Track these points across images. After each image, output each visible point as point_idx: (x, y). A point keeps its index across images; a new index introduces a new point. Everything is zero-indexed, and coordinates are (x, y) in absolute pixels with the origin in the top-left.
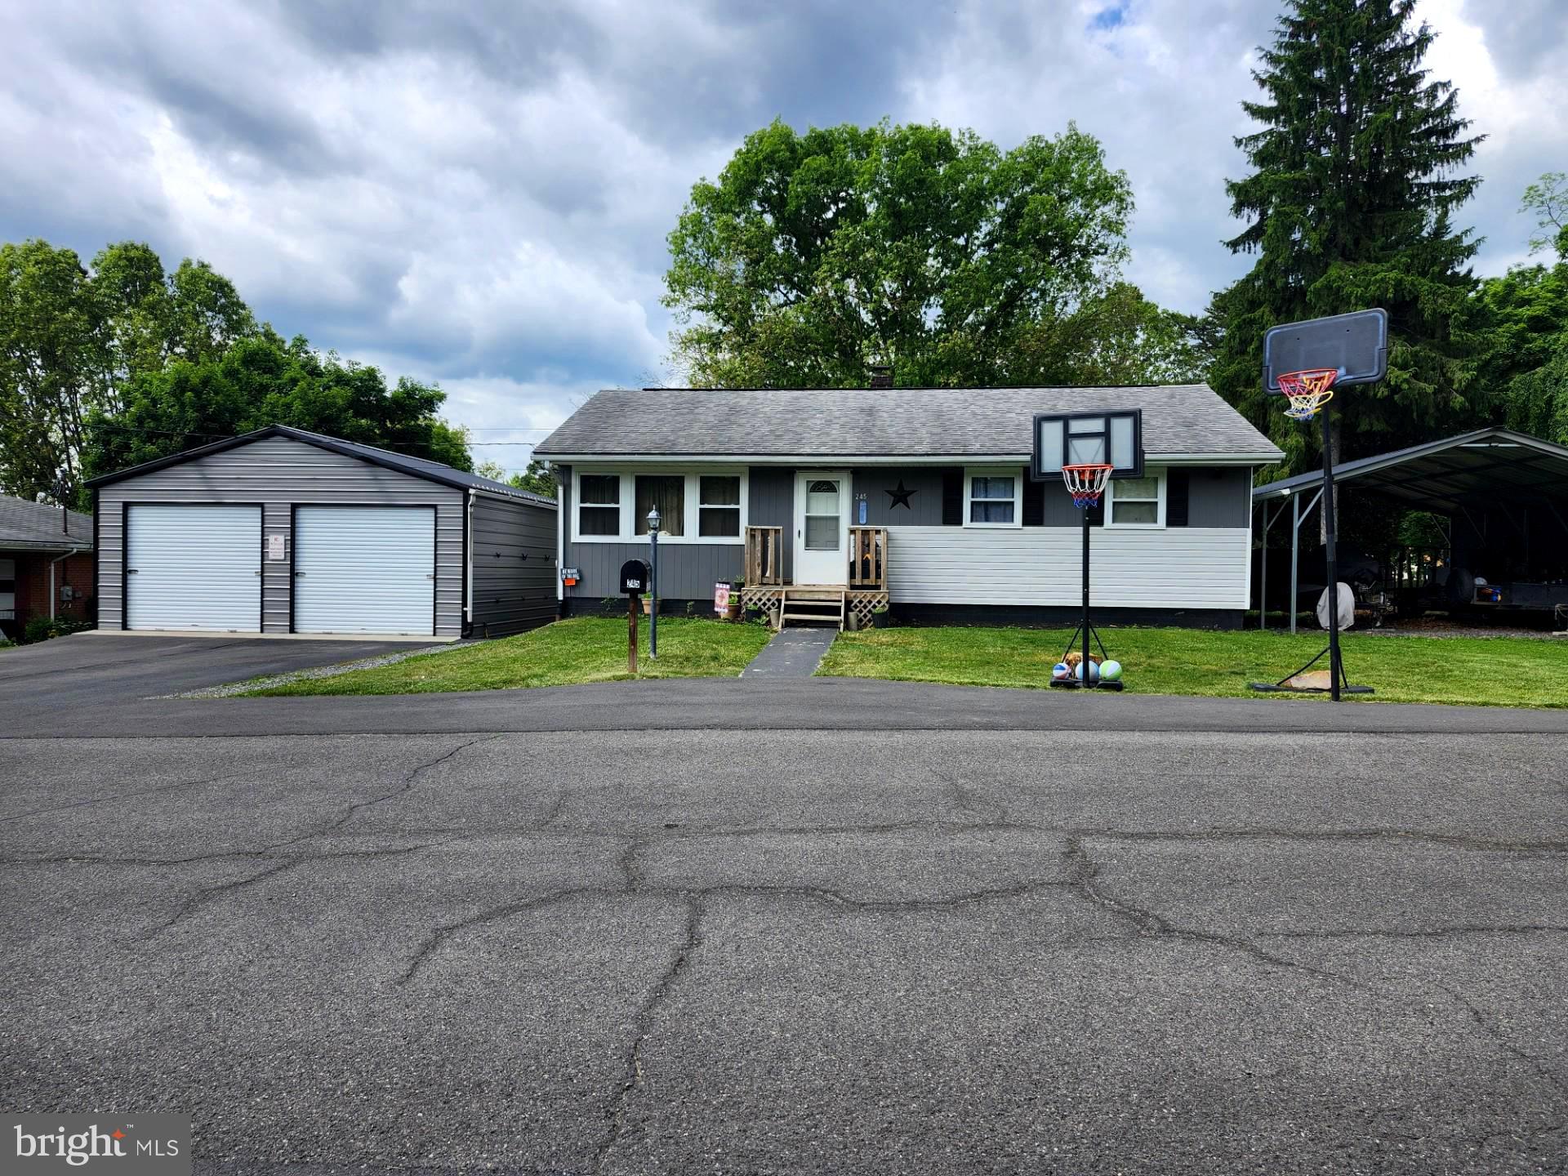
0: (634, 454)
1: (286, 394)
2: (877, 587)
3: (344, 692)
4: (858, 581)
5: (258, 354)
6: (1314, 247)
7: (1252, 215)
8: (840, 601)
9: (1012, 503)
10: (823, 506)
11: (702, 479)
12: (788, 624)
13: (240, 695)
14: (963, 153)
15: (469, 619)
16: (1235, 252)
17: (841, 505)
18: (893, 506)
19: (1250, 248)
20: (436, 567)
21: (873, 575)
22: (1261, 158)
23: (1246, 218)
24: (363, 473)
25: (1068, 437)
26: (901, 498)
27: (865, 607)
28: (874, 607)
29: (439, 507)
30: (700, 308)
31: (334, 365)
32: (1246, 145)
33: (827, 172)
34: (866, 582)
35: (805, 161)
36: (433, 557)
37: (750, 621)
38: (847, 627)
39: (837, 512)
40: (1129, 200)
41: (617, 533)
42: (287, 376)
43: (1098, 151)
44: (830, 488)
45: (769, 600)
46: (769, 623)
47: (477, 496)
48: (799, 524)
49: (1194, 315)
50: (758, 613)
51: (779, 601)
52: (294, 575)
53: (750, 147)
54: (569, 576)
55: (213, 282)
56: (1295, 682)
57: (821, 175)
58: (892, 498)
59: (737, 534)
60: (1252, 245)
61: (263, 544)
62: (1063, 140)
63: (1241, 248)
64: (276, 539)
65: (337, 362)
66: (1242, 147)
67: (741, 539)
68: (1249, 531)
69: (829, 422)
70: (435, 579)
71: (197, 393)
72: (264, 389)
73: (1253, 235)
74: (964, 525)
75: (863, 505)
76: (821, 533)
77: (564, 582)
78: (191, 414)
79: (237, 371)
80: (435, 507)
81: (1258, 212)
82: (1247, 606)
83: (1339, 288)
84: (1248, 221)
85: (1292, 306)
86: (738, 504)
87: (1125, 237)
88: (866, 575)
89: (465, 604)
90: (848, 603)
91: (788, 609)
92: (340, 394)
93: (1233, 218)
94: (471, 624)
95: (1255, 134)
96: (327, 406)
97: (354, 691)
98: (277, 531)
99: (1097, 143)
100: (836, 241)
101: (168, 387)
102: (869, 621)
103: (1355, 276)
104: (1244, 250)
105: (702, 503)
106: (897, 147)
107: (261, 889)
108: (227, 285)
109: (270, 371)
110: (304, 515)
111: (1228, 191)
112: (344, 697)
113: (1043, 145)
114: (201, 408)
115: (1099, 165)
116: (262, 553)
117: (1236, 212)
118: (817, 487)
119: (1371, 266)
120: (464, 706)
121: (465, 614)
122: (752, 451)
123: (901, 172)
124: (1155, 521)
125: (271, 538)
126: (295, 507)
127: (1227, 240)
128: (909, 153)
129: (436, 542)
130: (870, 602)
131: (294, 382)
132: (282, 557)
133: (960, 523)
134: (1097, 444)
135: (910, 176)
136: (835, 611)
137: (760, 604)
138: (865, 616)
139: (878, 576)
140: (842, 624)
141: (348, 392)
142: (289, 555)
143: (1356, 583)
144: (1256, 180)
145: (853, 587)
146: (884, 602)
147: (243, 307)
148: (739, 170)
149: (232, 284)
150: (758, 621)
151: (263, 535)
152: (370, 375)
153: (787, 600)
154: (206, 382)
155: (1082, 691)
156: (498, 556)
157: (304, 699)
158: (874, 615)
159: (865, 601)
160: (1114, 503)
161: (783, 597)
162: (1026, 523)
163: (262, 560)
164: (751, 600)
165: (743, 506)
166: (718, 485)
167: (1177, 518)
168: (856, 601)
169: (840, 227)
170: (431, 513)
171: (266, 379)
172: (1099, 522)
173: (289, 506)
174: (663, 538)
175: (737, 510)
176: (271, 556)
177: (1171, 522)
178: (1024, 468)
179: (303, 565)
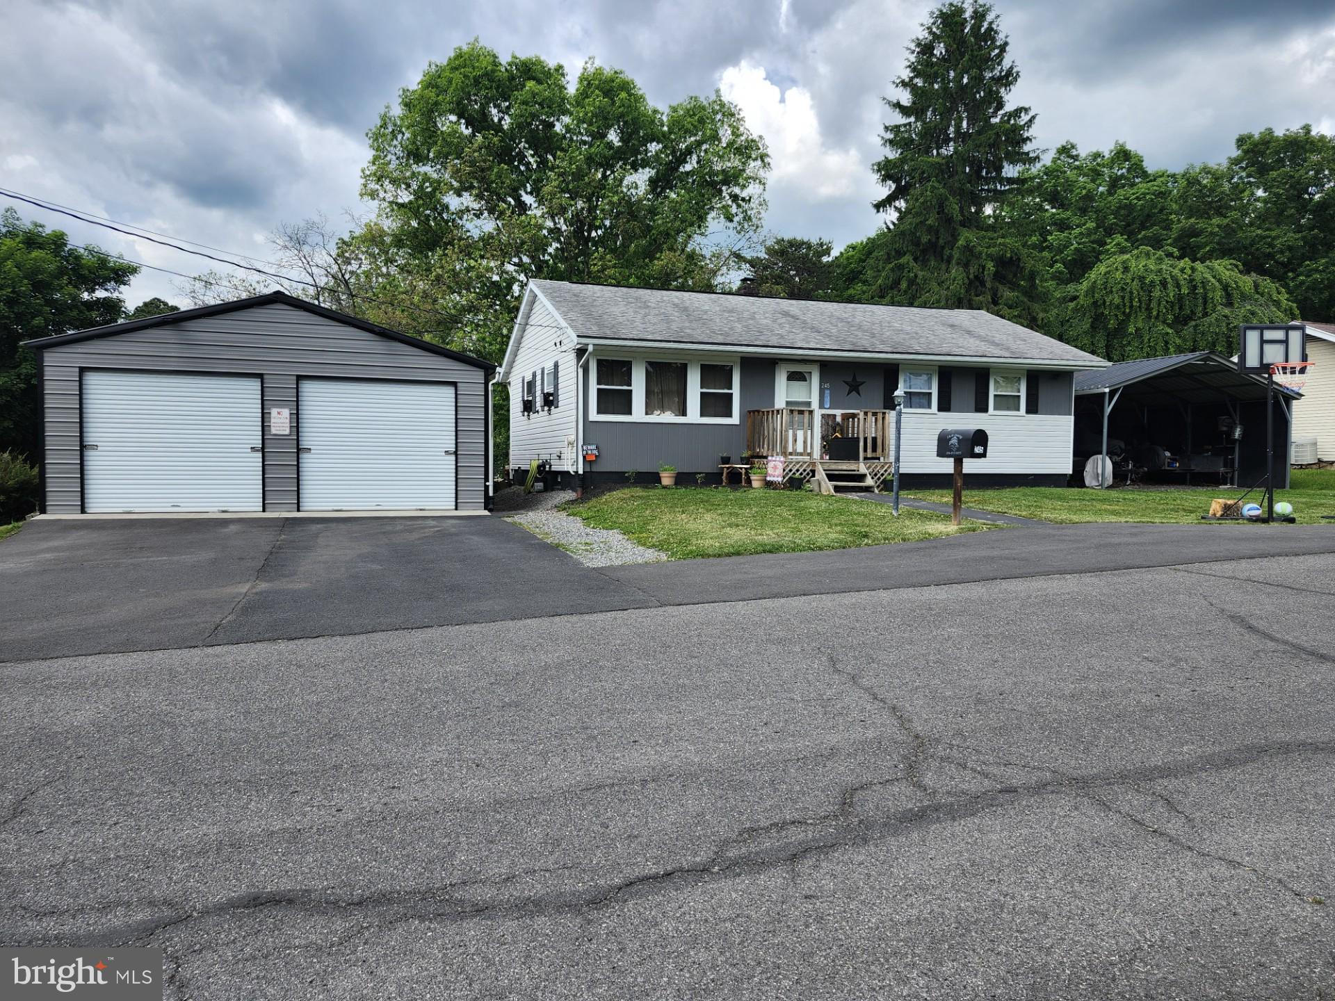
4: (869, 454)
7: (892, 185)
9: (931, 393)
10: (799, 392)
11: (703, 366)
15: (491, 494)
16: (877, 211)
17: (812, 392)
20: (457, 443)
21: (879, 450)
24: (377, 346)
26: (854, 388)
28: (882, 475)
29: (459, 385)
34: (877, 455)
36: (454, 433)
37: (798, 488)
39: (810, 397)
40: (769, 159)
41: (629, 412)
43: (740, 117)
44: (803, 377)
45: (804, 471)
48: (781, 405)
50: (802, 481)
52: (300, 450)
54: (589, 452)
58: (848, 387)
59: (729, 415)
61: (263, 417)
62: (712, 103)
63: (881, 209)
64: (279, 413)
66: (887, 133)
67: (735, 419)
68: (1072, 417)
70: (456, 455)
75: (827, 392)
77: (584, 457)
80: (454, 384)
82: (1070, 472)
86: (731, 389)
89: (486, 479)
94: (492, 497)
98: (281, 403)
99: (739, 110)
102: (880, 486)
104: (883, 211)
105: (701, 388)
110: (309, 389)
116: (263, 426)
117: (882, 181)
118: (794, 377)
121: (487, 488)
124: (1018, 410)
125: (273, 412)
126: (299, 379)
127: (874, 202)
129: (456, 419)
132: (287, 432)
142: (293, 429)
145: (867, 459)
151: (263, 408)
158: (882, 481)
159: (877, 471)
160: (994, 395)
161: (821, 468)
162: (940, 409)
163: (263, 435)
164: (790, 470)
165: (736, 391)
166: (715, 372)
167: (1032, 409)
170: (451, 390)
172: (985, 410)
173: (295, 378)
174: (668, 417)
175: (731, 395)
176: (274, 431)
177: (1028, 412)
178: (940, 367)
179: (308, 440)
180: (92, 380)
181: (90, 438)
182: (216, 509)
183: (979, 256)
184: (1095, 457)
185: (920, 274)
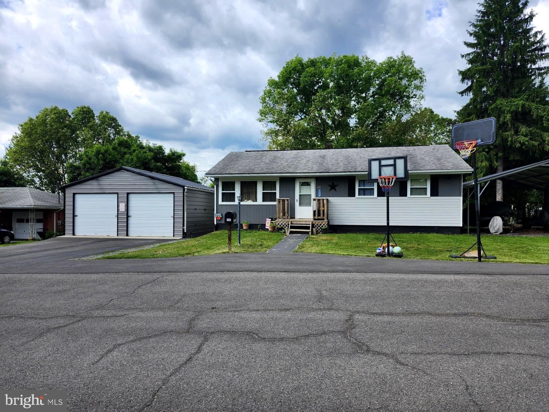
0: (239, 174)
1: (132, 155)
2: (323, 219)
3: (132, 258)
4: (316, 217)
5: (123, 142)
6: (491, 93)
7: (468, 82)
8: (310, 224)
9: (373, 189)
10: (305, 191)
11: (263, 181)
12: (291, 232)
13: (99, 259)
14: (364, 64)
15: (185, 231)
16: (462, 96)
17: (312, 190)
18: (330, 190)
19: (468, 94)
20: (174, 214)
21: (322, 215)
22: (471, 62)
23: (466, 83)
24: (150, 182)
25: (381, 166)
26: (333, 187)
27: (319, 226)
28: (322, 226)
29: (175, 193)
30: (271, 122)
31: (148, 145)
32: (465, 57)
33: (314, 73)
34: (319, 218)
35: (306, 70)
36: (173, 210)
37: (278, 232)
38: (312, 234)
39: (310, 192)
40: (424, 78)
41: (234, 201)
42: (132, 149)
43: (413, 61)
44: (308, 184)
45: (285, 224)
46: (285, 232)
47: (188, 189)
48: (297, 197)
49: (451, 118)
50: (281, 229)
51: (288, 224)
52: (128, 216)
53: (287, 66)
54: (218, 216)
55: (110, 118)
56: (466, 255)
57: (312, 74)
58: (330, 188)
59: (275, 201)
60: (469, 93)
61: (118, 206)
62: (400, 58)
63: (464, 94)
64: (122, 205)
65: (149, 144)
66: (464, 58)
67: (276, 203)
68: (462, 198)
69: (308, 161)
70: (174, 218)
71: (103, 155)
72: (125, 153)
73: (469, 89)
74: (356, 197)
75: (320, 190)
76: (304, 200)
77: (216, 218)
78: (101, 162)
79: (117, 148)
80: (174, 193)
81: (470, 81)
82: (461, 225)
83: (501, 108)
84: (467, 84)
85: (484, 114)
86: (276, 190)
87: (423, 92)
88: (319, 215)
89: (184, 226)
90: (313, 225)
91: (292, 227)
92: (150, 155)
93: (461, 83)
94: (186, 233)
95: (469, 53)
96: (146, 159)
97: (136, 257)
98: (122, 202)
99: (412, 58)
100: (317, 97)
101: (93, 153)
102: (321, 231)
103: (507, 103)
104: (466, 95)
105: (263, 190)
106: (339, 63)
107: (67, 329)
108: (115, 119)
109: (127, 147)
110: (131, 196)
111: (459, 74)
112: (133, 259)
113: (392, 60)
114: (104, 160)
115: (413, 66)
116: (118, 209)
117: (462, 81)
118: (303, 184)
119: (513, 99)
120: (169, 262)
121: (184, 229)
122: (280, 172)
123: (340, 72)
124: (426, 195)
125: (120, 204)
126: (128, 194)
127: (459, 92)
128: (343, 65)
129: (174, 205)
130: (321, 225)
131: (134, 151)
132: (124, 211)
133: (354, 196)
134: (391, 169)
135: (343, 73)
136: (308, 228)
137: (282, 226)
138: (319, 230)
139: (324, 215)
140: (310, 233)
141: (152, 154)
142: (126, 210)
143: (503, 216)
144: (469, 70)
145: (315, 219)
146: (326, 225)
147: (120, 126)
148: (284, 74)
149: (117, 119)
150: (281, 232)
151: (118, 203)
152: (160, 148)
153: (291, 224)
154: (106, 151)
155: (387, 258)
156: (196, 209)
157: (118, 260)
158: (322, 229)
159: (319, 224)
160: (411, 188)
161: (290, 223)
162: (378, 196)
163: (118, 212)
164: (279, 224)
165: (278, 191)
166: (269, 184)
167: (434, 193)
168: (316, 224)
169: (319, 92)
170: (172, 195)
171: (126, 150)
172: (405, 195)
173: (126, 193)
174: (250, 202)
175: (275, 193)
176: (120, 211)
177: (432, 195)
179: (131, 213)
180: (77, 197)
181: (76, 214)
182: (106, 235)
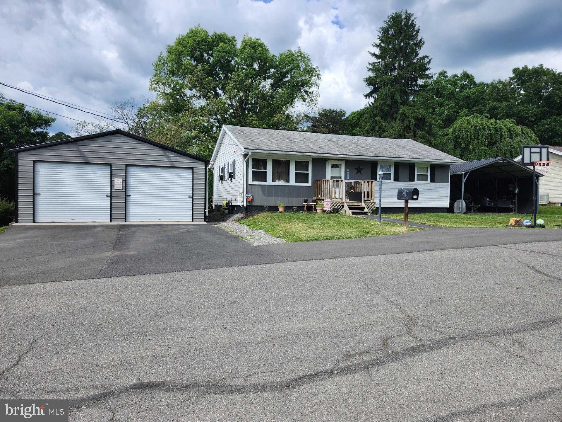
4: (366, 199)
7: (372, 87)
9: (391, 174)
10: (336, 173)
11: (296, 161)
15: (207, 215)
16: (366, 98)
17: (342, 172)
19: (370, 98)
20: (193, 194)
21: (370, 197)
22: (374, 70)
23: (370, 88)
24: (162, 153)
26: (359, 171)
28: (372, 207)
29: (194, 169)
34: (368, 199)
36: (192, 189)
39: (341, 175)
40: (320, 76)
41: (266, 181)
43: (309, 58)
44: (338, 166)
50: (338, 210)
51: (343, 206)
52: (127, 196)
58: (357, 171)
59: (307, 182)
60: (371, 96)
61: (111, 182)
62: (297, 52)
64: (118, 180)
67: (310, 184)
68: (449, 184)
70: (193, 198)
74: (378, 181)
75: (348, 173)
77: (247, 200)
80: (192, 169)
82: (449, 207)
89: (205, 209)
98: (119, 176)
105: (296, 171)
110: (130, 170)
116: (111, 186)
118: (334, 166)
121: (205, 212)
124: (427, 181)
125: (116, 180)
126: (127, 166)
127: (364, 94)
129: (193, 183)
132: (121, 188)
133: (376, 180)
137: (336, 207)
142: (124, 187)
145: (364, 201)
150: (339, 213)
151: (111, 178)
153: (347, 205)
158: (373, 210)
159: (369, 205)
160: (417, 175)
162: (395, 180)
163: (111, 190)
164: (333, 205)
165: (310, 172)
166: (301, 165)
167: (433, 180)
170: (191, 171)
172: (413, 181)
173: (125, 165)
174: (282, 183)
175: (308, 174)
176: (116, 188)
177: (431, 181)
178: (394, 163)
179: (132, 191)
180: (39, 166)
181: (38, 191)
182: (90, 221)
183: (408, 117)
184: (458, 200)
185: (384, 124)
